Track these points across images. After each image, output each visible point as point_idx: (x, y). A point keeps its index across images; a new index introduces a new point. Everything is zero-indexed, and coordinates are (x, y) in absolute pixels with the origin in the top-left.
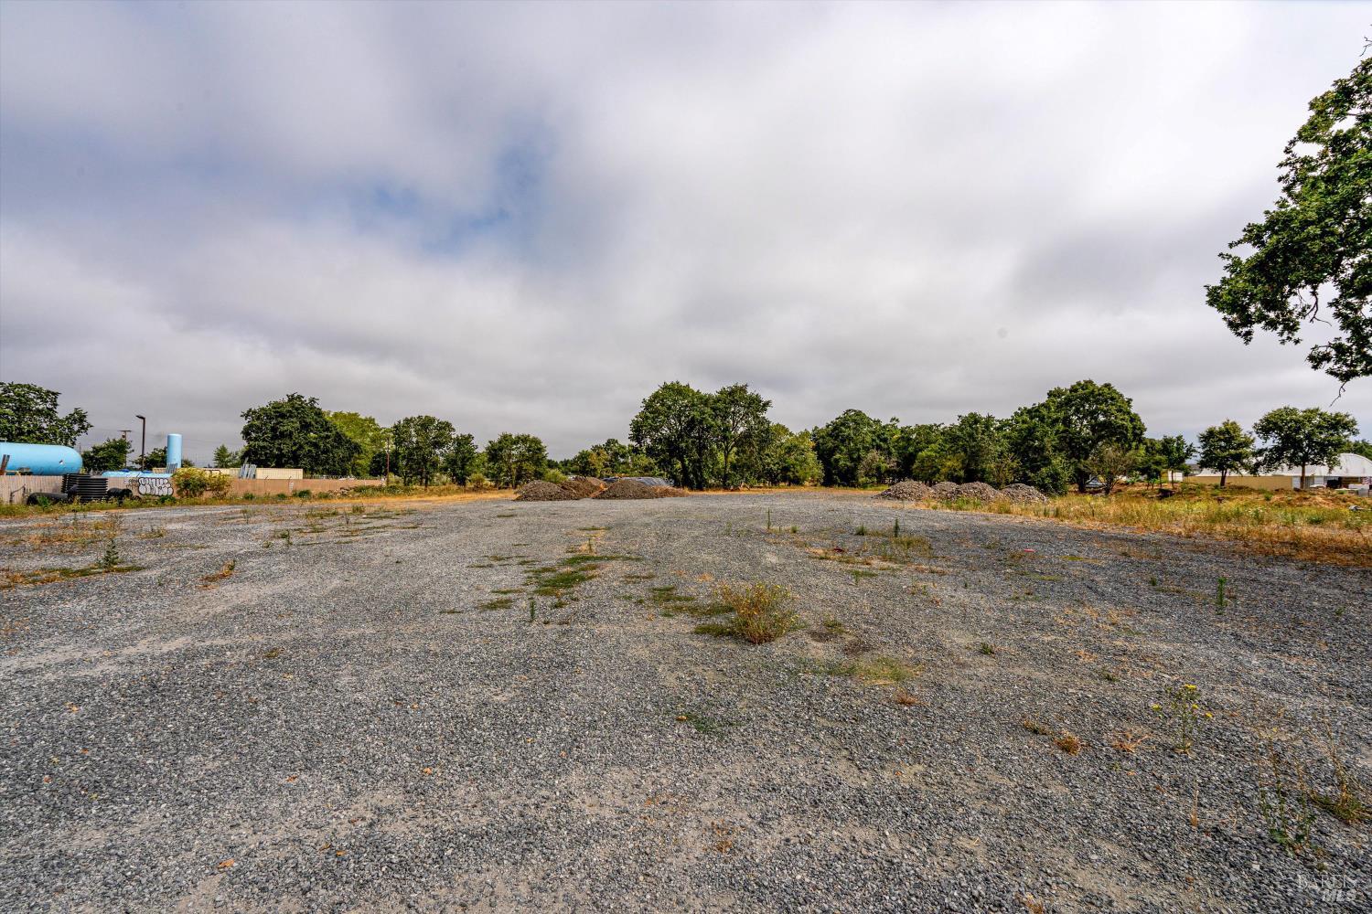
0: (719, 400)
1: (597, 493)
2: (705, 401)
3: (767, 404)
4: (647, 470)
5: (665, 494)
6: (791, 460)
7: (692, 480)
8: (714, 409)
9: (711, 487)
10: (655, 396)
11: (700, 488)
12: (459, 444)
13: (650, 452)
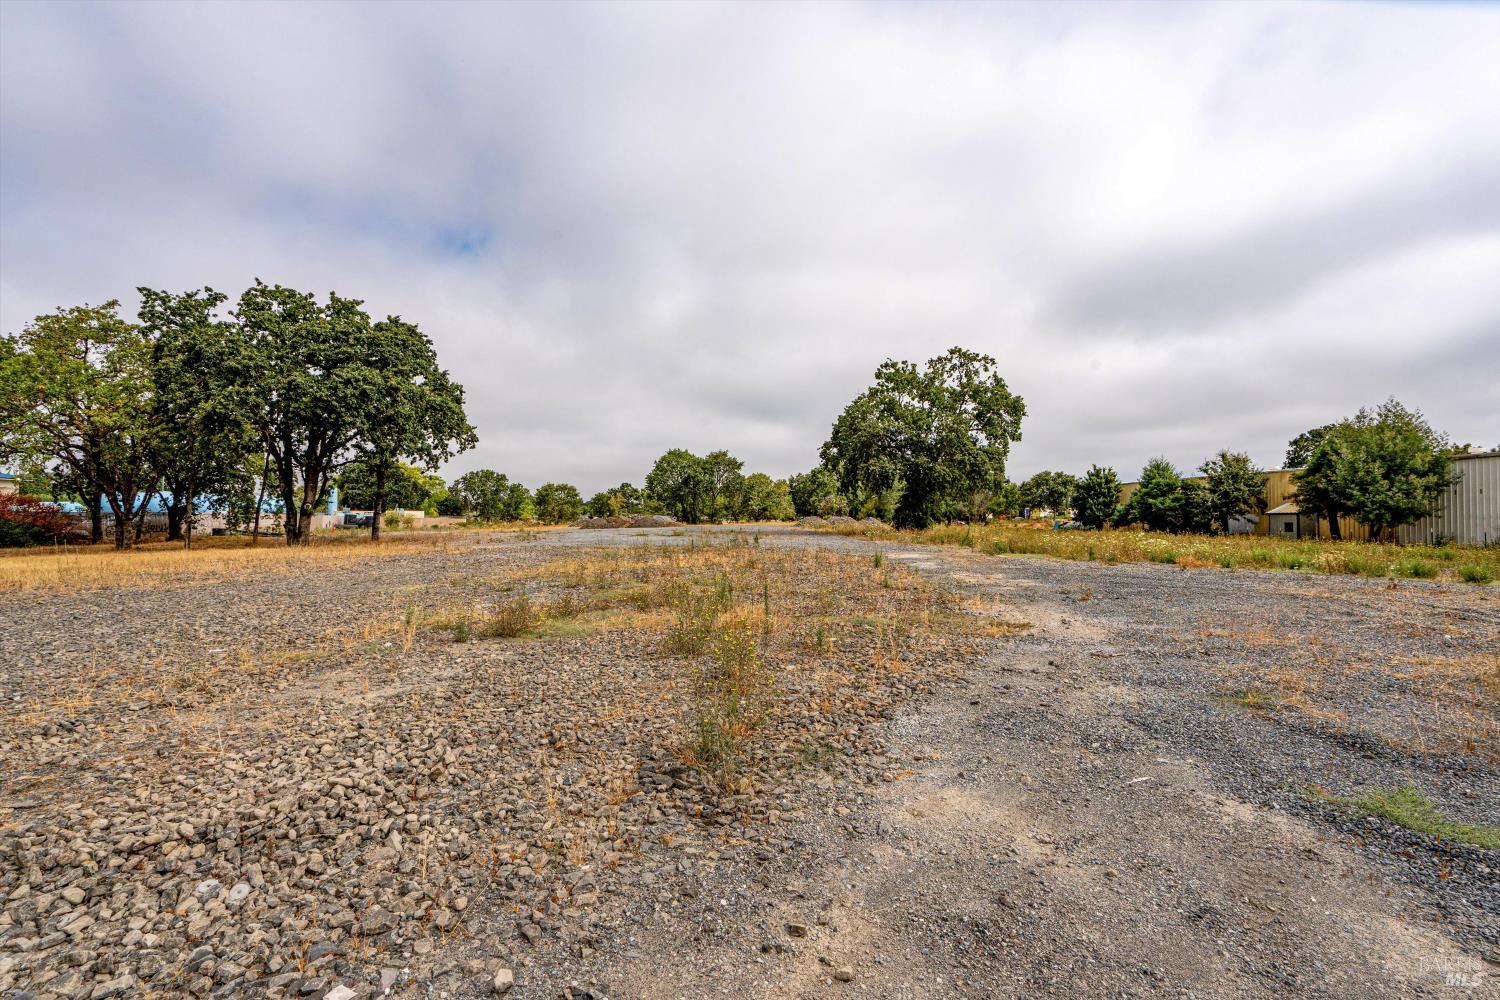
0: (707, 462)
1: (628, 524)
2: (697, 462)
3: (741, 464)
4: (657, 510)
5: (669, 524)
6: (768, 503)
7: (689, 517)
8: (703, 469)
9: (702, 522)
10: (663, 459)
11: (694, 522)
12: (512, 491)
13: (660, 498)
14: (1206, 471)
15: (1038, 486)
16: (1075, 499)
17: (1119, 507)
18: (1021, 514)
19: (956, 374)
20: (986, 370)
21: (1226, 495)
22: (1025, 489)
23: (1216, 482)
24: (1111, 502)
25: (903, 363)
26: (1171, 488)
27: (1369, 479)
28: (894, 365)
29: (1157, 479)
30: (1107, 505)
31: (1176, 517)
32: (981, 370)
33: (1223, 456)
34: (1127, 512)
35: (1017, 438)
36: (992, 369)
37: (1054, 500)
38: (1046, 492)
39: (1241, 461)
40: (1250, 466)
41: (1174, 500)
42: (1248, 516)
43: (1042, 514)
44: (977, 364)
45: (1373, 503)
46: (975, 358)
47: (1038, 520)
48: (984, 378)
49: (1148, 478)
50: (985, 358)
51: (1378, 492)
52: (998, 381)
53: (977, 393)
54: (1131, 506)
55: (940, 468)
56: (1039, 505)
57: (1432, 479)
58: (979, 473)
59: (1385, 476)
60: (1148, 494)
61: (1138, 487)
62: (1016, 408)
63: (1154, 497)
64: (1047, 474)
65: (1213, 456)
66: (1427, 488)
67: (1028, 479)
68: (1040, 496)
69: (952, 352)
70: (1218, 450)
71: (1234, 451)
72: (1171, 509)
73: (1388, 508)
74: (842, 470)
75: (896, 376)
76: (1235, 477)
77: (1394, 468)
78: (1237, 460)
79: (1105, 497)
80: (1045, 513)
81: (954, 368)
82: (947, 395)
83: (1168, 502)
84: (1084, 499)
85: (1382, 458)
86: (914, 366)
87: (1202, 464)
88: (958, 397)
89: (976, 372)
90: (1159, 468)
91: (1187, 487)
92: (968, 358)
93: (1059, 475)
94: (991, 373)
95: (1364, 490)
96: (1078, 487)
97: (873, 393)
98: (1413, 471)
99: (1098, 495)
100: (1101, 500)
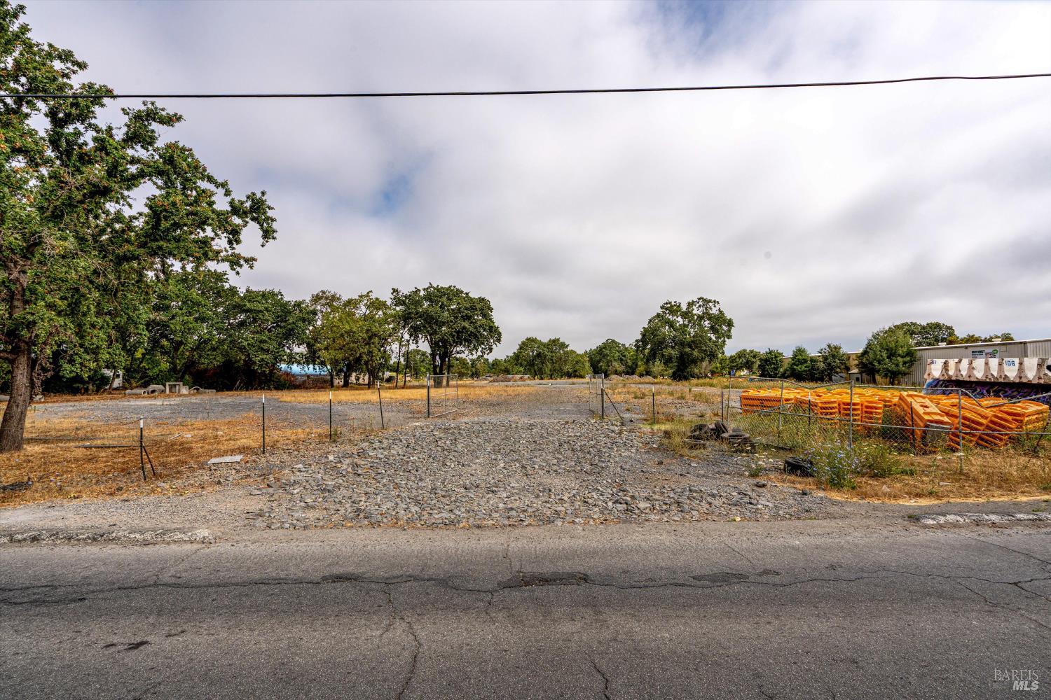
0: (549, 345)
3: (567, 345)
4: (520, 372)
6: (578, 366)
7: (538, 375)
8: (547, 348)
10: (523, 343)
11: (541, 379)
14: (821, 353)
15: (740, 357)
16: (759, 366)
17: (781, 370)
18: (730, 374)
19: (701, 309)
20: (715, 306)
21: (829, 364)
22: (732, 359)
23: (825, 358)
24: (778, 368)
25: (675, 302)
26: (805, 361)
27: (881, 358)
28: (670, 303)
29: (799, 355)
30: (775, 369)
31: (807, 375)
32: (713, 307)
33: (829, 346)
34: (785, 373)
35: (729, 337)
36: (718, 306)
37: (748, 365)
38: (744, 361)
39: (837, 348)
40: (841, 351)
41: (806, 367)
42: (840, 374)
43: (742, 374)
44: (711, 304)
45: (883, 369)
46: (710, 301)
47: (740, 377)
48: (714, 311)
49: (795, 356)
50: (714, 301)
51: (885, 364)
52: (721, 312)
53: (710, 318)
54: (786, 370)
55: (696, 353)
56: (740, 368)
57: (908, 359)
58: (713, 356)
59: (888, 358)
60: (794, 364)
61: (790, 360)
62: (730, 324)
63: (797, 366)
64: (745, 351)
65: (824, 346)
66: (905, 363)
67: (734, 354)
68: (741, 363)
69: (699, 299)
70: (827, 343)
71: (834, 343)
72: (804, 371)
73: (889, 371)
74: (646, 354)
75: (671, 308)
76: (834, 356)
77: (892, 354)
78: (835, 348)
79: (774, 364)
80: (744, 372)
81: (700, 306)
82: (696, 317)
83: (803, 368)
84: (764, 366)
85: (887, 350)
86: (680, 303)
87: (819, 349)
88: (701, 318)
89: (711, 308)
90: (800, 351)
91: (813, 360)
92: (707, 301)
93: (752, 351)
94: (717, 308)
95: (879, 363)
96: (761, 360)
97: (658, 315)
98: (899, 355)
99: (771, 364)
100: (773, 366)
